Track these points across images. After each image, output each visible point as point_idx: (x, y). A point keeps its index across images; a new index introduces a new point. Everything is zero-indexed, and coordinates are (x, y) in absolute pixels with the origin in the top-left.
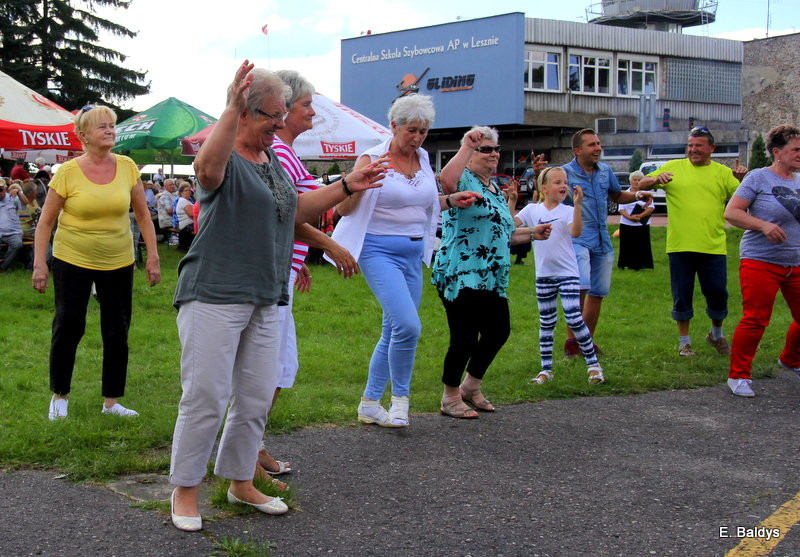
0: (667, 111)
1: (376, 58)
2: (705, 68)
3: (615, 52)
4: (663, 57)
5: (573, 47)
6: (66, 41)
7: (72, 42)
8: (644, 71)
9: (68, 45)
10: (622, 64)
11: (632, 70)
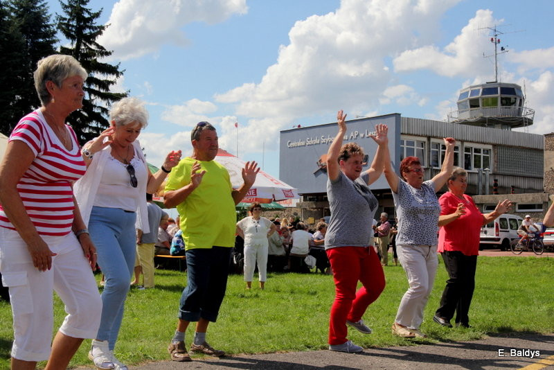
0: (496, 181)
1: (303, 143)
2: (523, 153)
3: (462, 141)
4: (494, 145)
5: (434, 137)
6: (90, 127)
7: (94, 128)
8: (482, 154)
9: (91, 130)
10: (467, 150)
11: (473, 154)
